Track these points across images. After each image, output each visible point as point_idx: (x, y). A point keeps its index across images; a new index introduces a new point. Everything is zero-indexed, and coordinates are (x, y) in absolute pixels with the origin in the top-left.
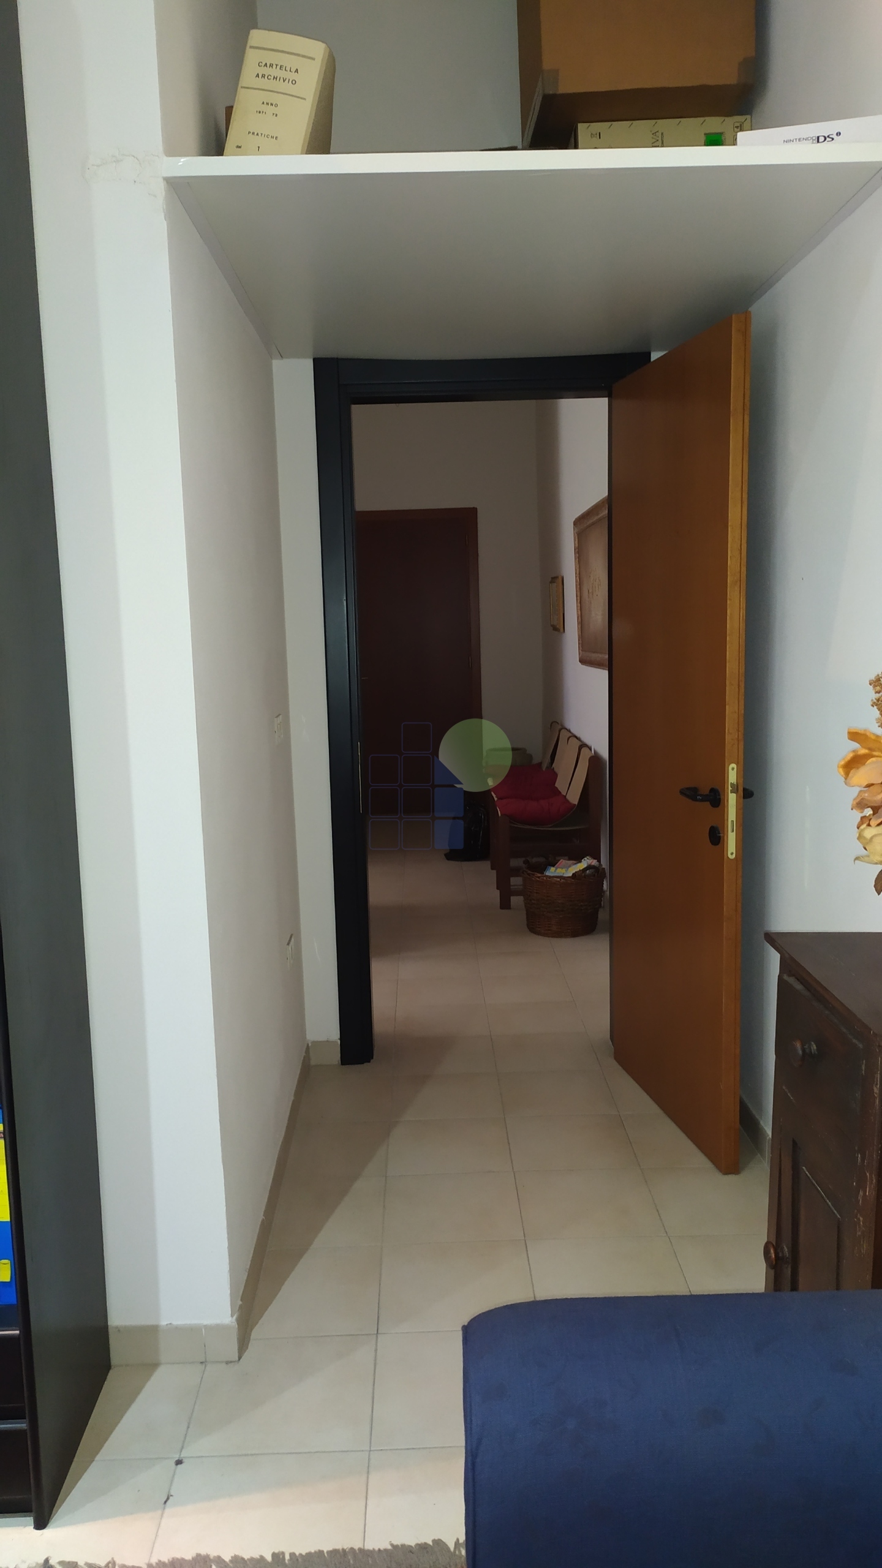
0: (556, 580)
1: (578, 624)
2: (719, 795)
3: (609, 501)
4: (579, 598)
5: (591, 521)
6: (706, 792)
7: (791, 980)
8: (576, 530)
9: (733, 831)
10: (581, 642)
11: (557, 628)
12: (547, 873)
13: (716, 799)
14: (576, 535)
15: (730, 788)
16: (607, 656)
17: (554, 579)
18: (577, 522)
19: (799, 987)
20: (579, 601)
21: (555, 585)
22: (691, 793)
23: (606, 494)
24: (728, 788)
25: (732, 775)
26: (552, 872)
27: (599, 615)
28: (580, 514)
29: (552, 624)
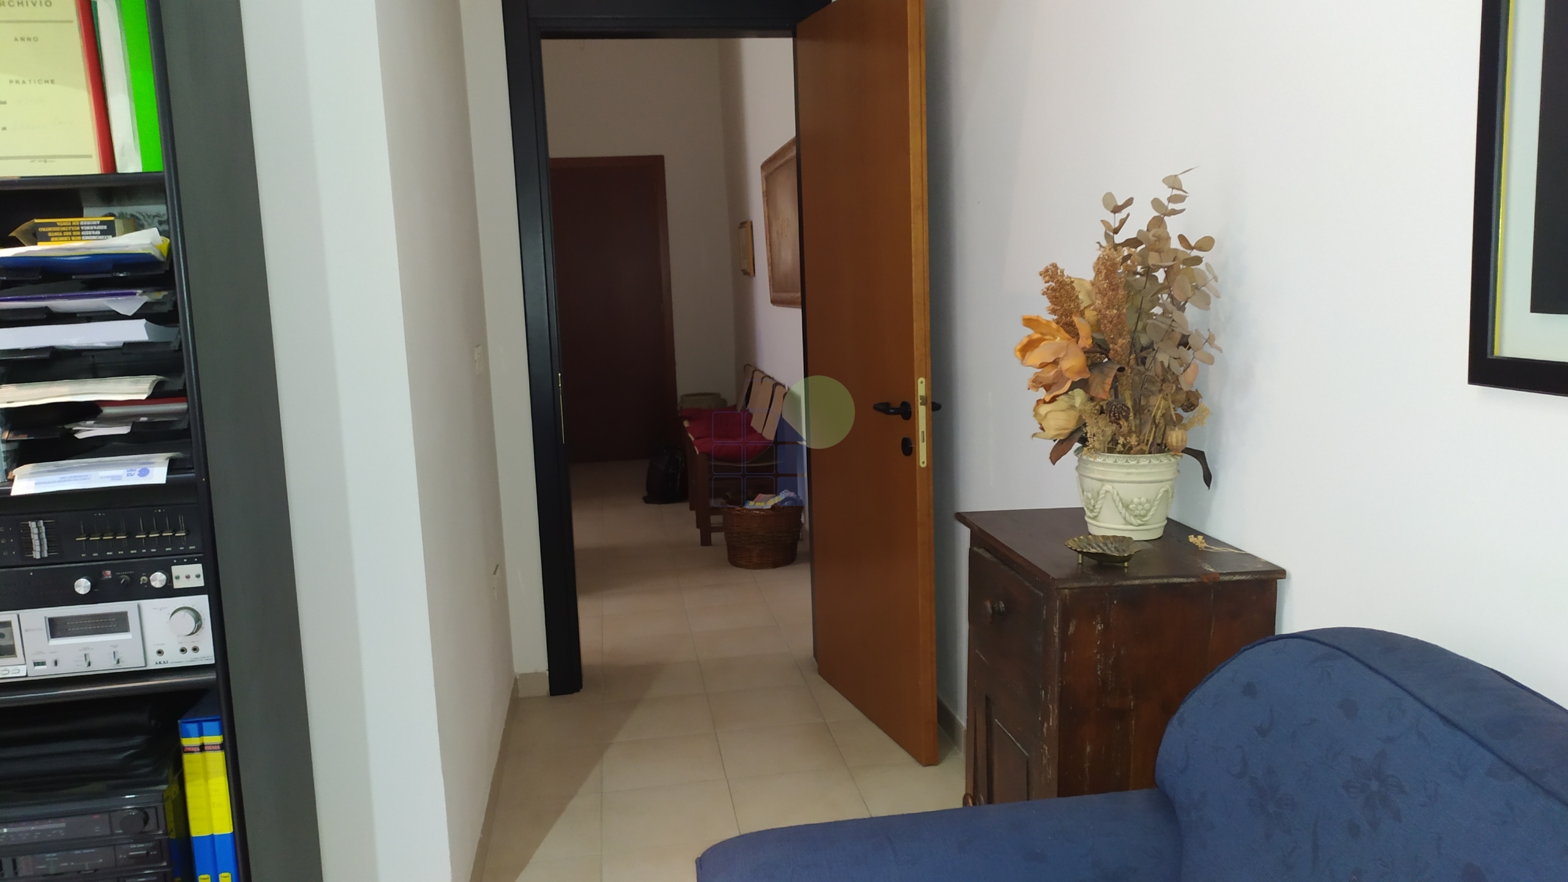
0: (746, 226)
1: (768, 265)
2: (910, 408)
3: (797, 141)
4: (768, 240)
5: (777, 165)
6: (898, 405)
7: (981, 551)
8: (764, 174)
9: (924, 441)
10: (771, 283)
11: (748, 272)
12: (747, 507)
13: (907, 412)
14: (764, 179)
15: (920, 401)
16: (799, 294)
17: (743, 224)
18: (764, 167)
19: (987, 555)
20: (768, 243)
21: (744, 229)
22: (884, 408)
23: (794, 135)
24: (918, 401)
25: (921, 388)
26: (751, 505)
27: (789, 255)
28: (766, 158)
29: (743, 268)
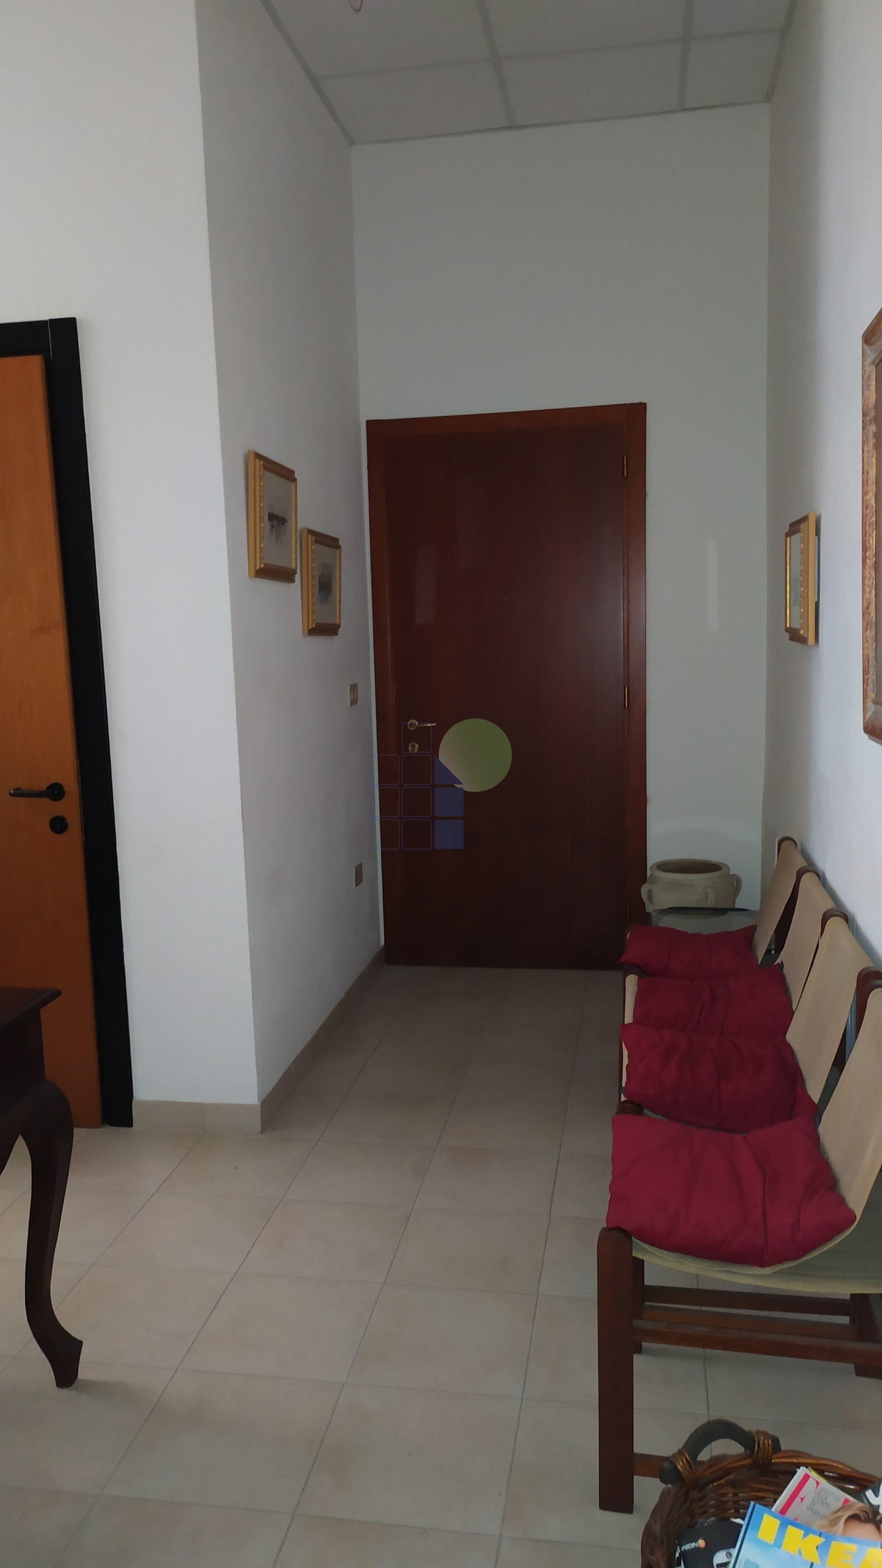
0: (803, 527)
11: (801, 636)
17: (796, 525)
21: (800, 537)
29: (788, 626)
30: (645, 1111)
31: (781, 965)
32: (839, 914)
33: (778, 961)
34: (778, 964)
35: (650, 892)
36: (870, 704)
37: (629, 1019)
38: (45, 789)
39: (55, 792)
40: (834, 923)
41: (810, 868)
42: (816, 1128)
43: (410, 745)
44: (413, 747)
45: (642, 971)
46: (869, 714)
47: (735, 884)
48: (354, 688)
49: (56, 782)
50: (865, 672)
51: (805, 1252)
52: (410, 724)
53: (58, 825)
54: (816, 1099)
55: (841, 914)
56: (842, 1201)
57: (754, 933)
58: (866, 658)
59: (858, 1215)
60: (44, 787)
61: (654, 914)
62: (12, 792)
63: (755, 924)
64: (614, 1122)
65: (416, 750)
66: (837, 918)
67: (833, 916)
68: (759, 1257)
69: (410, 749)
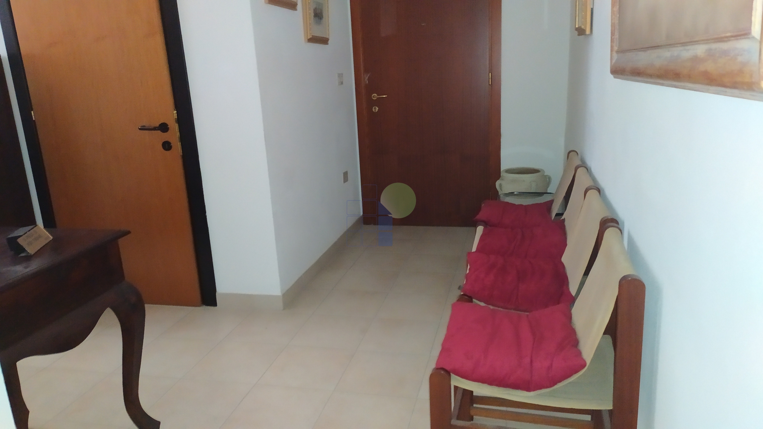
11: (583, 30)
29: (577, 27)
30: (474, 300)
31: (564, 220)
32: (594, 188)
33: (563, 218)
34: (563, 219)
35: (501, 185)
36: (615, 54)
37: (474, 249)
38: (158, 126)
39: (164, 128)
40: (592, 193)
41: (583, 165)
42: (571, 310)
43: (374, 107)
44: (375, 109)
45: (485, 223)
46: (614, 61)
47: (547, 180)
48: (340, 75)
49: (164, 122)
50: (613, 34)
51: (555, 384)
52: (373, 96)
53: (167, 146)
54: (573, 293)
55: (596, 188)
56: (579, 354)
57: (552, 204)
58: (613, 25)
59: (588, 363)
60: (157, 125)
61: (501, 196)
62: (140, 127)
63: (553, 199)
64: (454, 306)
65: (377, 110)
66: (592, 190)
67: (590, 189)
68: (528, 387)
69: (374, 110)
